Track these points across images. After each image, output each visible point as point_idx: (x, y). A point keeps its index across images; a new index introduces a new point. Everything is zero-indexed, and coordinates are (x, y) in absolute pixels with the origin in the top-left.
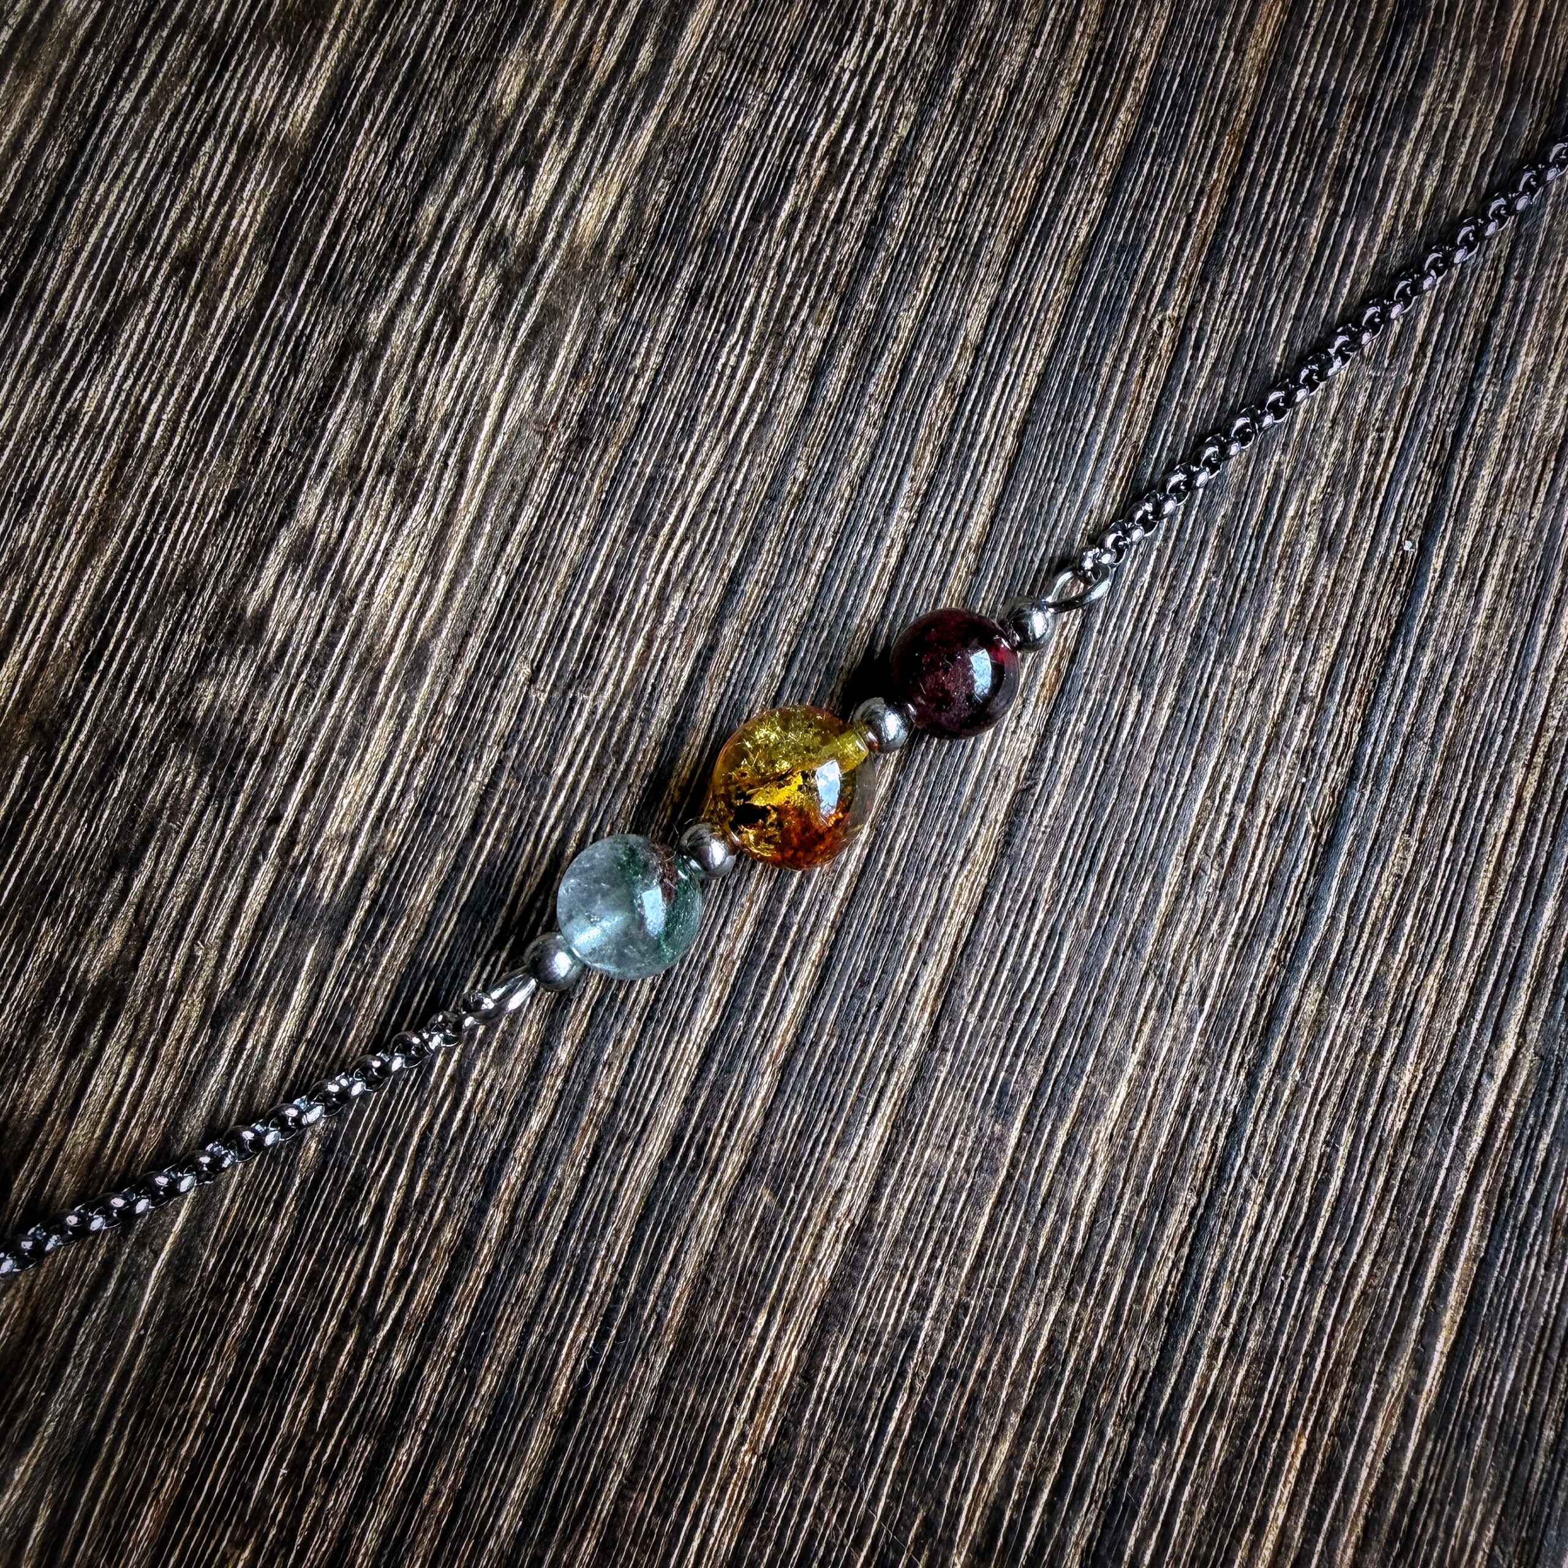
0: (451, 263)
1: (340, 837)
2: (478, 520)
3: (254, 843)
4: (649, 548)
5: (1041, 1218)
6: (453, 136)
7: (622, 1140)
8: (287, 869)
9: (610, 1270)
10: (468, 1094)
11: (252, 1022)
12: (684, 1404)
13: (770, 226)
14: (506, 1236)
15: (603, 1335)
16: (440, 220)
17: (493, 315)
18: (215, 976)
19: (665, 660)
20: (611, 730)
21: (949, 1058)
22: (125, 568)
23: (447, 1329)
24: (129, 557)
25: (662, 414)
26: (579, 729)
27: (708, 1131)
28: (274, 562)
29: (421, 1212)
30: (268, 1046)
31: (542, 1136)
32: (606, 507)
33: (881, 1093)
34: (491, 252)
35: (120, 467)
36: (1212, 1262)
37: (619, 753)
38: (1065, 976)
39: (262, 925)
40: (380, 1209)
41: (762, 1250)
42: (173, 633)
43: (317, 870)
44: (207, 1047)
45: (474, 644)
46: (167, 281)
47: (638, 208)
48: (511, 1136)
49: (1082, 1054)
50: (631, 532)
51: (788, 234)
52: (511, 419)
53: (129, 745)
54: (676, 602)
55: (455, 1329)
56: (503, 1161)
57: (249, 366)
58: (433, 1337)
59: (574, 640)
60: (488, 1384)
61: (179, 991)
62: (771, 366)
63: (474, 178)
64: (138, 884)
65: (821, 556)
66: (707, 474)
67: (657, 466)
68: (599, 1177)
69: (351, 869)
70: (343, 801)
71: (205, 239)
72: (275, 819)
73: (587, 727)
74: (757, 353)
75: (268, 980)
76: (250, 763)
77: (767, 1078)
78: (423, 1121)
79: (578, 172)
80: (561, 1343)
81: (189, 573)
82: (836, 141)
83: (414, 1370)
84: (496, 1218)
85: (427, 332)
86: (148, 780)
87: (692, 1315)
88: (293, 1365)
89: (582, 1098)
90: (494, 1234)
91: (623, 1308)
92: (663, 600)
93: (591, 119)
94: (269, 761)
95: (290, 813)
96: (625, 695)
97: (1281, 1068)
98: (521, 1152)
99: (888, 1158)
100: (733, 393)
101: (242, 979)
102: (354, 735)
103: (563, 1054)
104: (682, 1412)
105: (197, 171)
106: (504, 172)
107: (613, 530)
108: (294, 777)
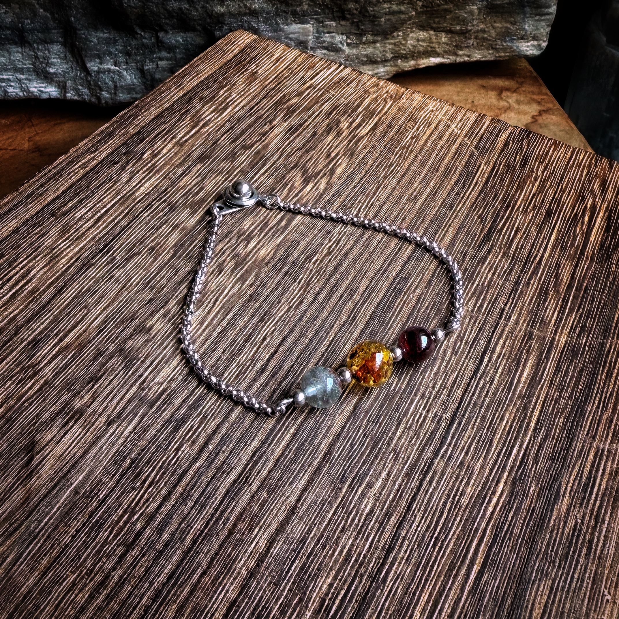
0: (223, 258)
1: (158, 383)
2: (217, 314)
3: (133, 381)
4: (263, 327)
5: (350, 513)
6: (230, 232)
7: (223, 473)
8: (141, 388)
9: (212, 509)
10: (180, 453)
11: (120, 425)
12: (227, 551)
13: (310, 261)
14: (182, 494)
15: (205, 527)
16: (222, 249)
17: (231, 270)
18: (112, 412)
19: (262, 353)
20: (243, 367)
21: (328, 465)
22: (116, 312)
23: (157, 518)
24: (118, 310)
25: (272, 298)
26: (233, 366)
27: (250, 474)
28: (157, 316)
29: (157, 484)
30: (122, 433)
31: (199, 469)
32: (253, 316)
33: (306, 471)
34: (234, 257)
35: (121, 289)
36: (403, 534)
37: (244, 373)
38: (366, 448)
39: (130, 401)
40: (145, 481)
41: (261, 510)
42: (125, 328)
43: (150, 390)
44: (104, 430)
45: (209, 342)
46: (146, 252)
47: (275, 253)
48: (190, 466)
49: (369, 470)
50: (258, 322)
51: (314, 263)
52: (231, 293)
53: (104, 352)
54: (268, 340)
55: (159, 518)
56: (186, 473)
57: (163, 273)
58: (151, 520)
59: (237, 345)
60: (166, 536)
61: (101, 414)
62: (305, 291)
63: (233, 241)
64: (96, 387)
65: (311, 335)
66: (283, 312)
67: (269, 308)
68: (214, 481)
69: (159, 391)
70: (162, 374)
71: (158, 244)
72: (141, 376)
73: (236, 366)
74: (302, 288)
75: (127, 416)
76: (138, 361)
77: (271, 463)
78: (164, 459)
79: (261, 244)
80: (192, 527)
81: (133, 315)
82: (331, 247)
83: (144, 529)
84: (179, 489)
85: (213, 271)
86: (107, 362)
87: (235, 525)
88: (106, 521)
89: (214, 460)
90: (178, 493)
91: (214, 519)
92: (264, 339)
93: (267, 234)
94: (143, 362)
95: (146, 375)
96: (249, 360)
97: (430, 482)
98: (191, 472)
99: (304, 490)
100: (293, 296)
101: (119, 415)
102: (169, 358)
103: (211, 447)
104: (226, 553)
105: (160, 230)
106: (242, 241)
107: (254, 321)
108: (149, 367)
